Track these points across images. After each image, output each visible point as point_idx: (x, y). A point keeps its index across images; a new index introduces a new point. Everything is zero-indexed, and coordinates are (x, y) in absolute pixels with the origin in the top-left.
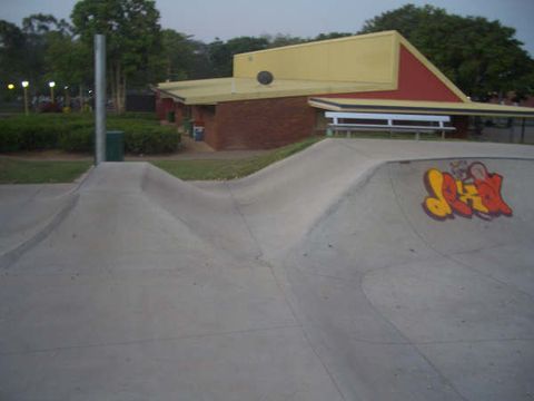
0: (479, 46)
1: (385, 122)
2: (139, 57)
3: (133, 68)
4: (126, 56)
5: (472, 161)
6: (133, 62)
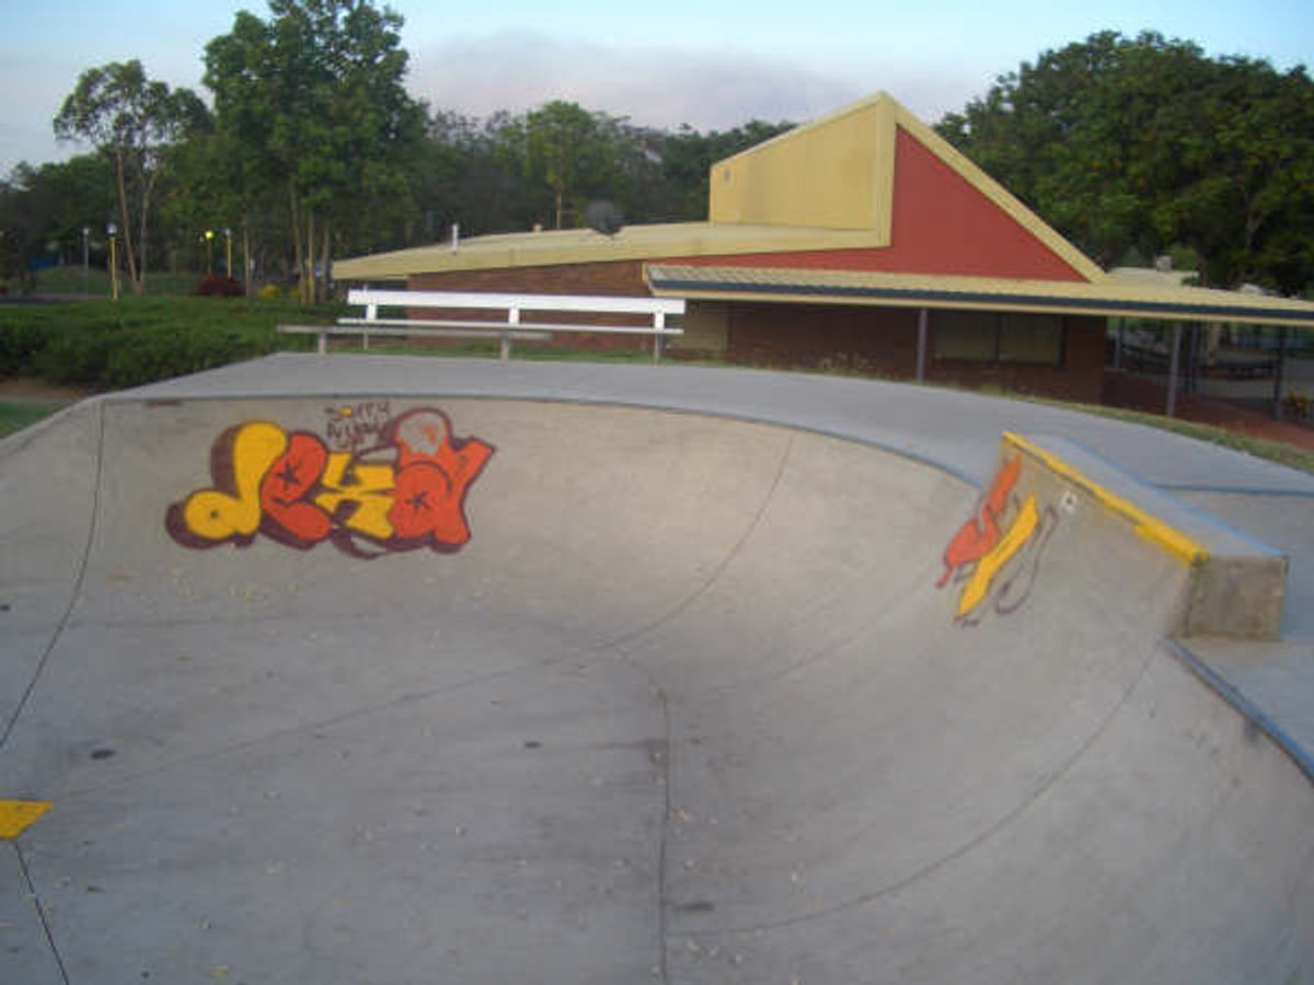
0: (1225, 137)
1: (502, 315)
2: (337, 168)
3: (325, 193)
4: (305, 165)
5: (407, 405)
6: (324, 179)
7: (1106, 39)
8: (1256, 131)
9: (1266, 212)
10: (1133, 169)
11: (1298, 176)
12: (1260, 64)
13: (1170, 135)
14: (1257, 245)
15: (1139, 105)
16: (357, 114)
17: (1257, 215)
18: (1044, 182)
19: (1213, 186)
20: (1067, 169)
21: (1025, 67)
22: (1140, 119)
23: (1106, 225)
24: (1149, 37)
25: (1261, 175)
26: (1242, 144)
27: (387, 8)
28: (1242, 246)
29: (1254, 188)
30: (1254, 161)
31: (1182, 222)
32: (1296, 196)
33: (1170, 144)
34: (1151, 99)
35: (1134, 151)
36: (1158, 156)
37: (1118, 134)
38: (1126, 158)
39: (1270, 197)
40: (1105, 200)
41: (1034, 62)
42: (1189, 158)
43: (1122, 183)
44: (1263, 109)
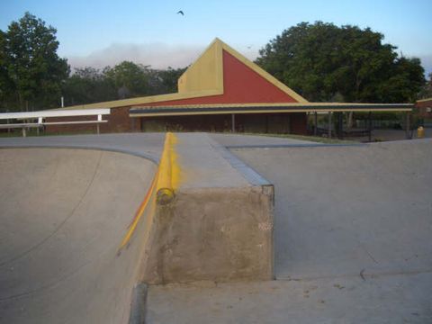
7: (304, 25)
8: (355, 49)
9: (363, 77)
10: (315, 66)
11: (371, 64)
12: (355, 27)
13: (326, 53)
14: (361, 89)
15: (316, 44)
16: (39, 63)
17: (359, 78)
18: (286, 73)
19: (344, 69)
20: (293, 68)
21: (278, 37)
22: (317, 49)
23: (307, 86)
24: (319, 23)
25: (359, 64)
26: (351, 54)
27: (50, 26)
28: (355, 90)
29: (357, 70)
30: (356, 59)
31: (334, 83)
32: (372, 70)
33: (328, 56)
34: (320, 42)
35: (316, 60)
36: (324, 60)
37: (309, 55)
38: (314, 63)
39: (363, 71)
40: (306, 77)
41: (281, 35)
42: (334, 60)
43: (313, 71)
44: (357, 41)
